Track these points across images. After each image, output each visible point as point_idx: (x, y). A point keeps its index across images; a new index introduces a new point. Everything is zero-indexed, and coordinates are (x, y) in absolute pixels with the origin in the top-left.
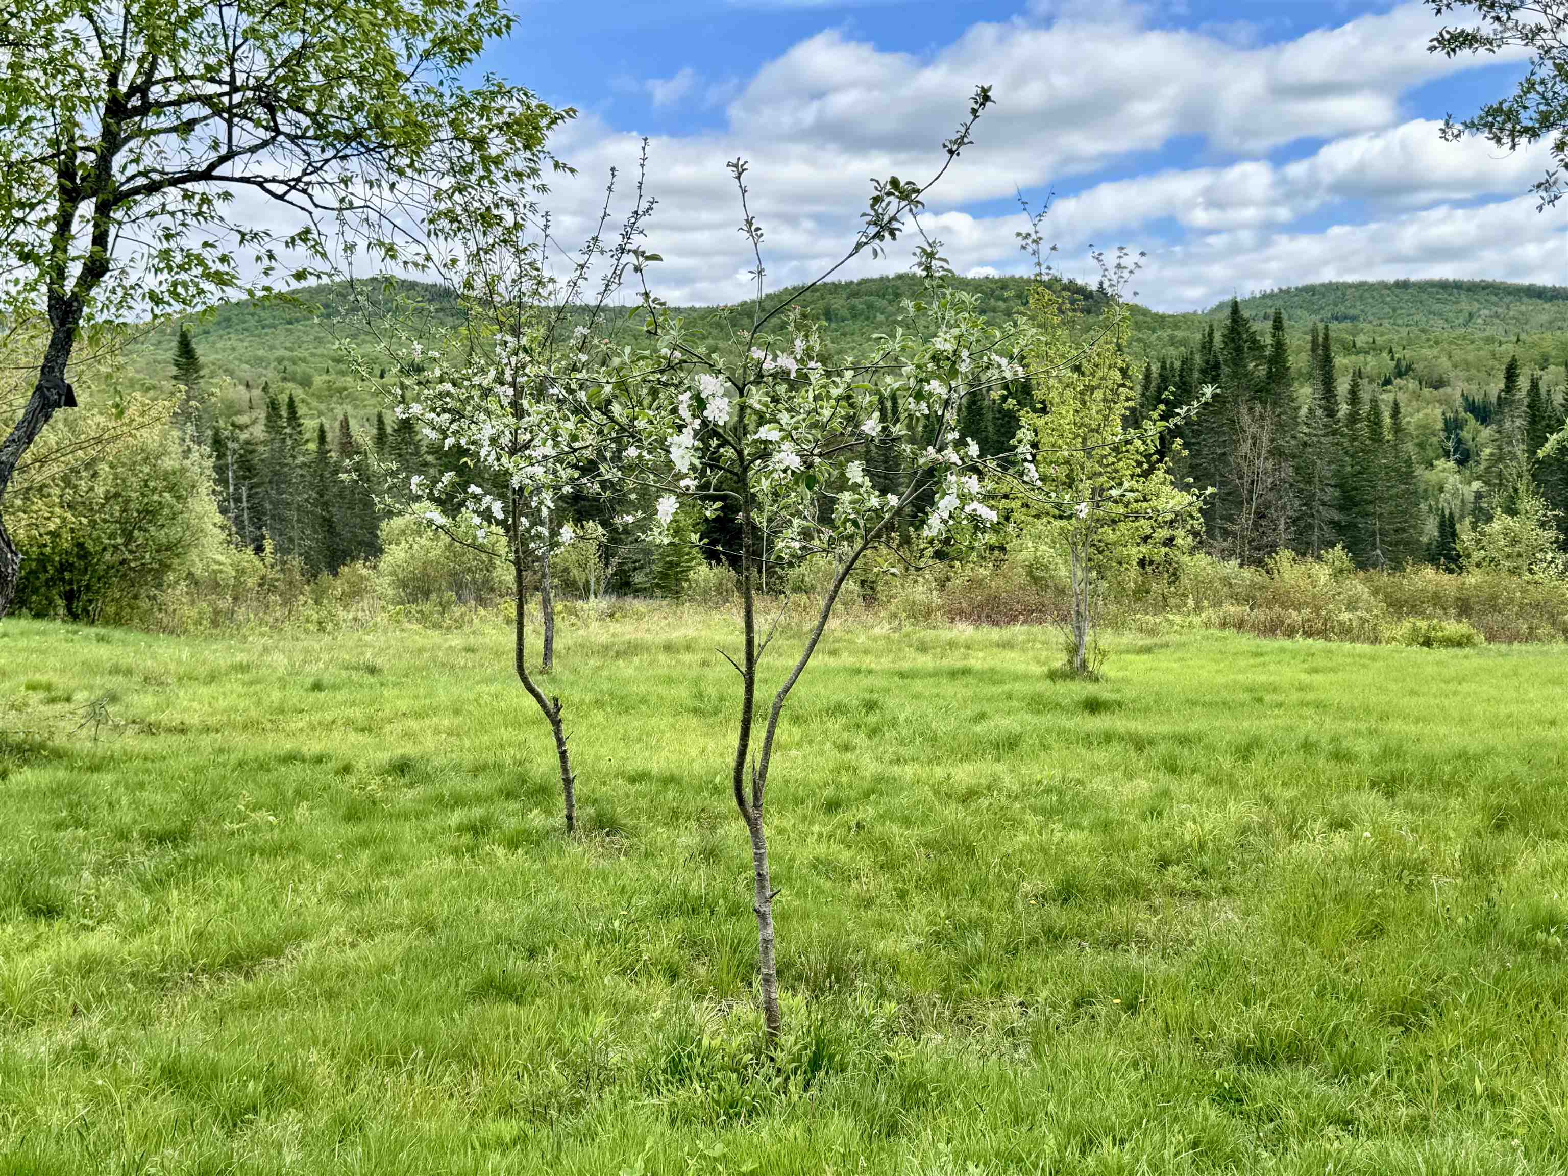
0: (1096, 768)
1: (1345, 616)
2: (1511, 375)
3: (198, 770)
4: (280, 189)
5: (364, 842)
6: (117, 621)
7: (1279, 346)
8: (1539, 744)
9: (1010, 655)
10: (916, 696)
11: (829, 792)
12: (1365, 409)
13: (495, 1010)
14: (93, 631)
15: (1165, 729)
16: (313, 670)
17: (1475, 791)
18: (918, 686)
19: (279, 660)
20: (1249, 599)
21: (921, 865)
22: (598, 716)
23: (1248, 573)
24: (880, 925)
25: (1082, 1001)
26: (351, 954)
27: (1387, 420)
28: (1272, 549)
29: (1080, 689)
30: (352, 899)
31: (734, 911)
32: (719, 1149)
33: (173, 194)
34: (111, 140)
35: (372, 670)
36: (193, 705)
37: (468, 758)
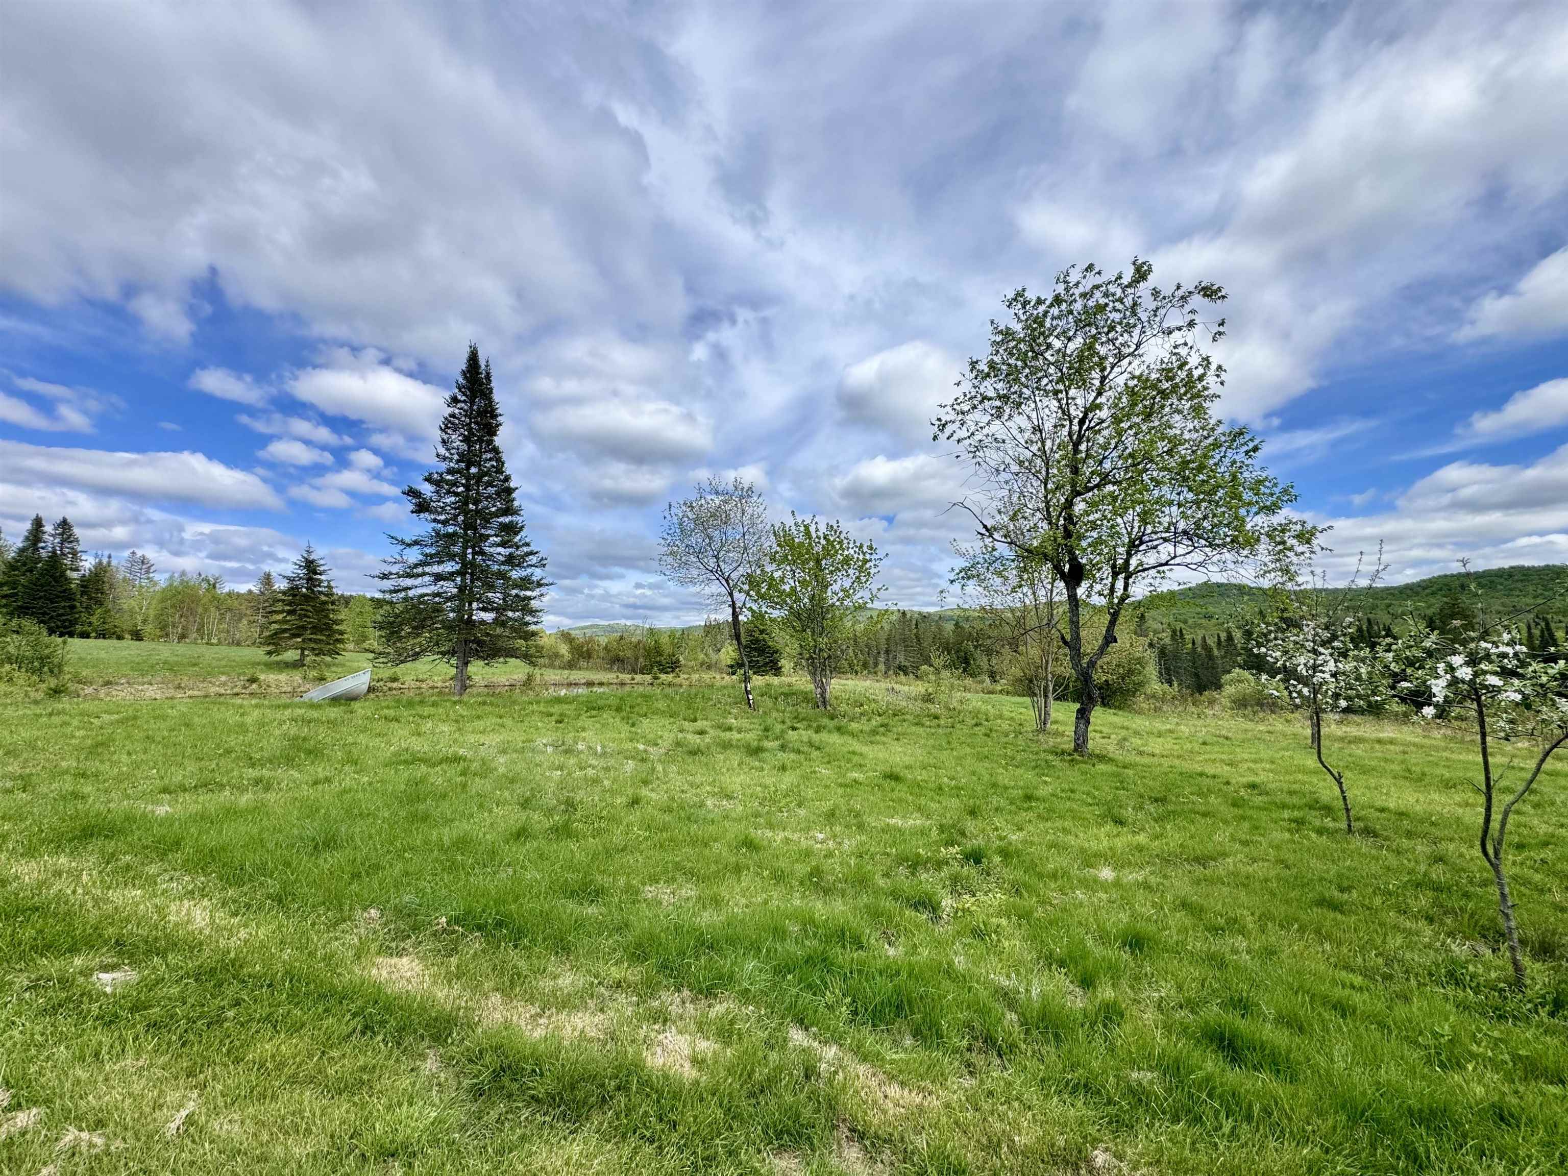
3: (1165, 774)
4: (1194, 567)
5: (1243, 818)
6: (1119, 708)
14: (1112, 711)
16: (1201, 735)
19: (1185, 729)
26: (1249, 869)
30: (1245, 843)
33: (1153, 572)
34: (1129, 555)
35: (1227, 738)
36: (1156, 745)
37: (1285, 787)
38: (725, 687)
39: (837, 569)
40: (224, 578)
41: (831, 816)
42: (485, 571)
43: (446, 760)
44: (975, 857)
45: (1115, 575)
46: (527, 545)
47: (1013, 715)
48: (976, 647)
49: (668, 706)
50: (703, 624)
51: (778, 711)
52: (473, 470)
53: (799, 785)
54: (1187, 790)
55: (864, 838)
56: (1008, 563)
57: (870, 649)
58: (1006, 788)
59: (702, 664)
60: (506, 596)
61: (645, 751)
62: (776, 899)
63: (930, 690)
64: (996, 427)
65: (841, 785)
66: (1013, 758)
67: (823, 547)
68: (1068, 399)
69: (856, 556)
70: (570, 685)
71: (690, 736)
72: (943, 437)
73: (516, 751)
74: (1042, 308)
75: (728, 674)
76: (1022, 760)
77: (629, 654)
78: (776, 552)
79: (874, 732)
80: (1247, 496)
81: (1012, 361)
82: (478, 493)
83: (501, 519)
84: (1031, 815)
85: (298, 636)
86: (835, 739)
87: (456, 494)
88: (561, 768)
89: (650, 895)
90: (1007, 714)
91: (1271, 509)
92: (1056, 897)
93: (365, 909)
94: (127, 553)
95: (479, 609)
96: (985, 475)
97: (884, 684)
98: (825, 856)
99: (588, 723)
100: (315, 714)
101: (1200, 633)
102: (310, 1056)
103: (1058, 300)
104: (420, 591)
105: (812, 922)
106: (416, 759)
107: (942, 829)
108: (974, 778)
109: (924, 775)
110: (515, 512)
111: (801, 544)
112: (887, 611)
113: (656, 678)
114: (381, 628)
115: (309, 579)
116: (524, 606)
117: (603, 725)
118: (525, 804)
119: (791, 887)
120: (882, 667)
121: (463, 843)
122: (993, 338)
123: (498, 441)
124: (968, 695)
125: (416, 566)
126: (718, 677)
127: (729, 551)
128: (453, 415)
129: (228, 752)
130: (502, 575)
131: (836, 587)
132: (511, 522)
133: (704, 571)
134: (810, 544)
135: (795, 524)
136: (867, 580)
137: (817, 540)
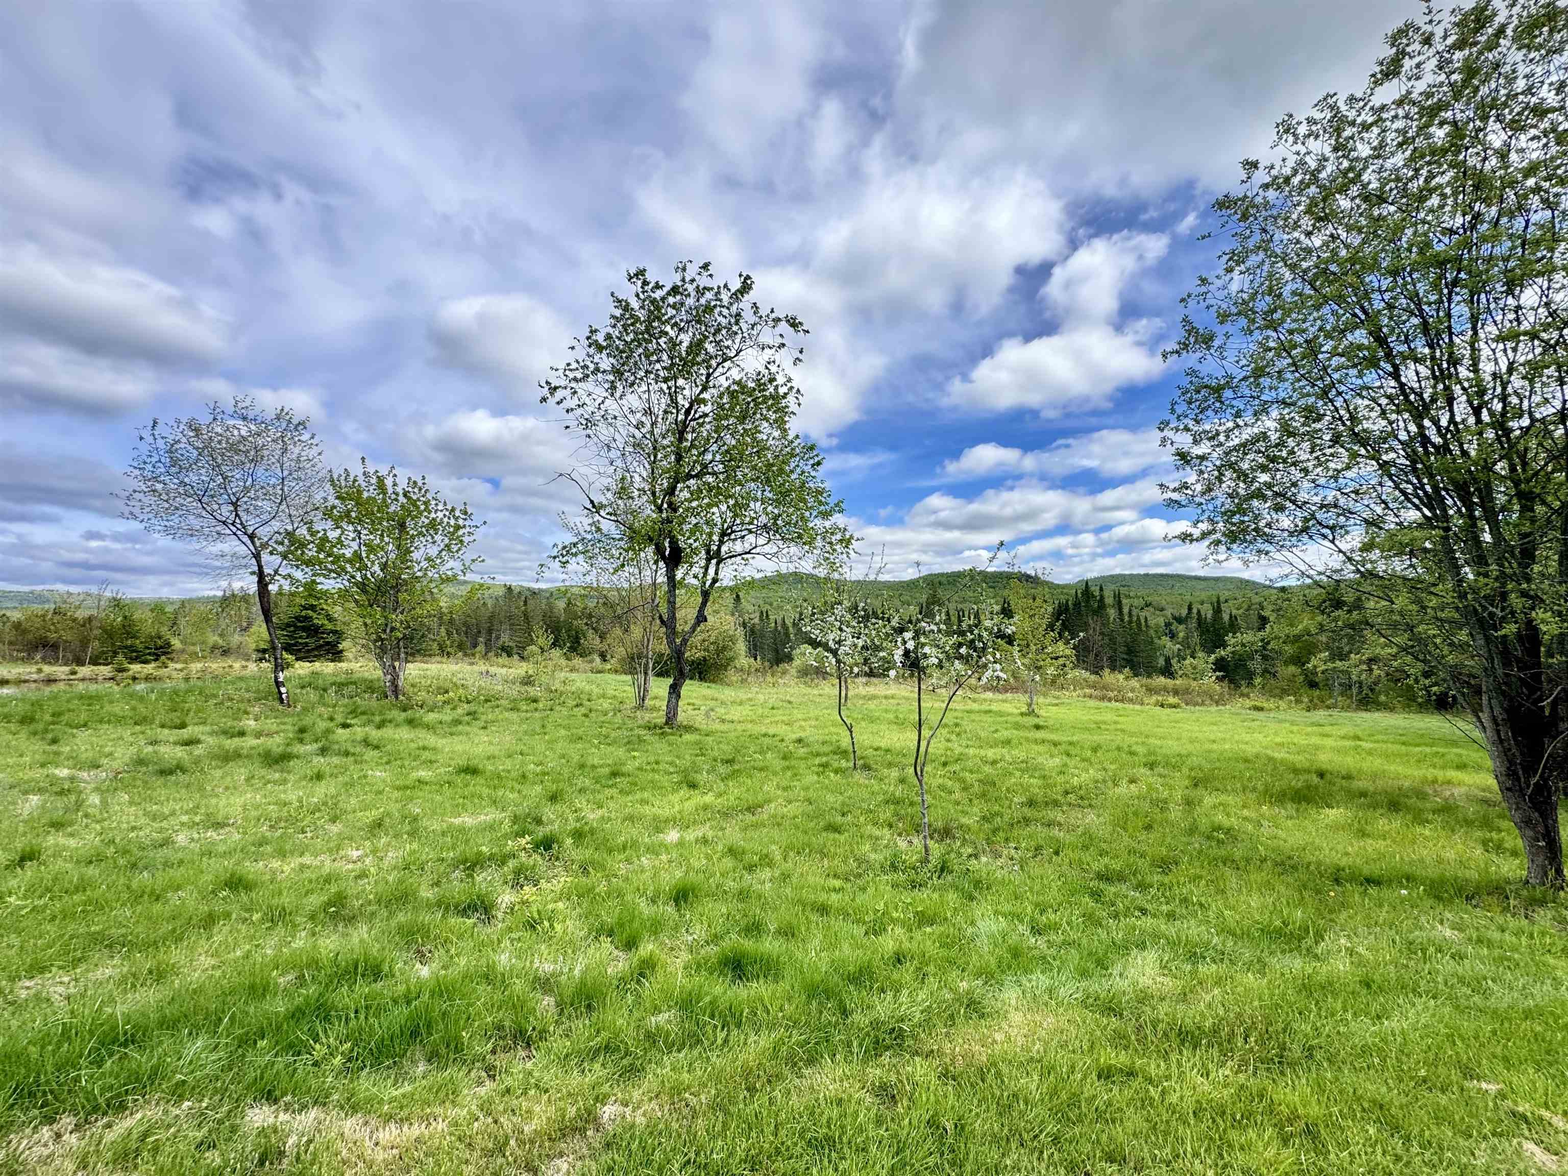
0: (1039, 754)
1: (1130, 695)
2: (1190, 608)
3: (738, 737)
4: (769, 557)
5: (788, 768)
6: (713, 681)
7: (1102, 597)
8: (1210, 751)
9: (1005, 705)
10: (973, 721)
11: (943, 759)
12: (1135, 619)
13: (832, 836)
15: (1065, 739)
16: (771, 702)
17: (1185, 770)
18: (973, 716)
19: (761, 697)
20: (1094, 687)
21: (977, 788)
22: (863, 724)
23: (1093, 677)
24: (963, 812)
25: (1038, 848)
26: (785, 810)
27: (1143, 621)
28: (1102, 668)
29: (1032, 720)
30: (785, 789)
31: (912, 804)
32: (909, 900)
33: (739, 559)
34: (721, 542)
35: (790, 702)
36: (736, 713)
37: (821, 738)
38: (244, 679)
39: (421, 533)
41: (376, 826)
44: (546, 844)
45: (709, 560)
47: (616, 693)
48: (588, 626)
49: (134, 709)
51: (325, 705)
53: (337, 796)
54: (752, 749)
56: (612, 541)
57: (468, 627)
58: (594, 767)
59: (212, 649)
61: (71, 778)
63: (530, 672)
65: (398, 788)
66: (606, 737)
67: (402, 506)
68: (676, 387)
69: (445, 520)
71: (166, 750)
74: (658, 294)
75: (251, 661)
76: (615, 738)
77: (67, 636)
78: (334, 507)
79: (457, 722)
80: (811, 501)
84: (614, 791)
90: (609, 692)
91: (826, 515)
92: (622, 869)
96: (594, 448)
97: (482, 666)
98: (356, 878)
101: (782, 613)
103: (675, 290)
107: (515, 819)
108: (563, 761)
109: (508, 764)
111: (371, 499)
112: (481, 585)
113: (122, 670)
119: (294, 926)
120: (481, 648)
122: (613, 310)
124: (574, 675)
126: (238, 665)
127: (256, 498)
131: (418, 555)
133: (214, 522)
134: (384, 500)
135: (364, 473)
136: (459, 549)
137: (393, 496)
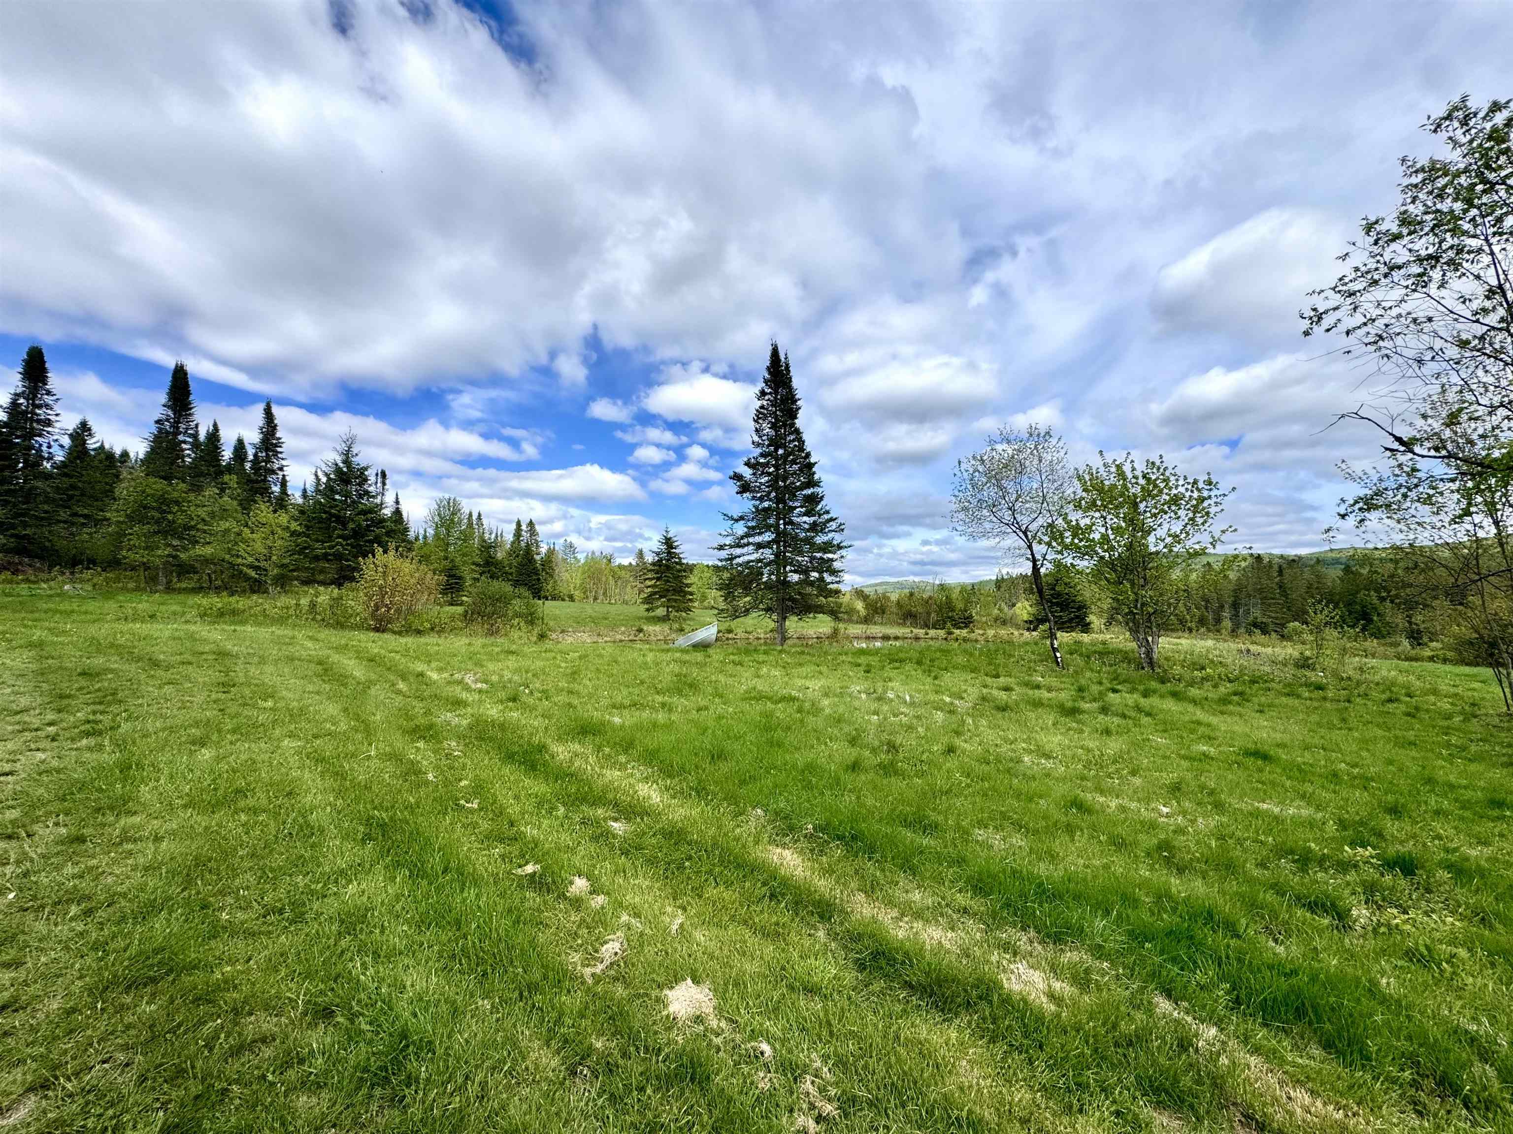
38: (1027, 644)
39: (1163, 511)
40: (616, 555)
41: (1176, 789)
42: (795, 538)
43: (783, 699)
44: (1404, 866)
46: (828, 512)
47: (1460, 690)
48: (1382, 599)
49: (968, 661)
50: (994, 578)
51: (1092, 670)
52: (781, 452)
53: (1129, 752)
55: (1225, 819)
56: (1441, 485)
57: (1207, 601)
58: (1453, 787)
59: (996, 620)
60: (812, 558)
61: (952, 704)
62: (1119, 865)
64: (1418, 304)
65: (1185, 758)
67: (1143, 488)
69: (1188, 494)
70: (868, 638)
71: (995, 692)
72: (1318, 330)
73: (835, 695)
75: (1028, 629)
76: (1480, 753)
77: (921, 609)
78: (1082, 498)
79: (1224, 701)
81: (1444, 206)
82: (785, 471)
83: (805, 492)
84: (1503, 827)
85: (664, 597)
86: (1169, 704)
87: (769, 474)
88: (876, 713)
89: (980, 838)
90: (1443, 688)
93: (753, 809)
94: (562, 541)
95: (791, 571)
96: (1397, 370)
97: (1234, 645)
98: (1175, 832)
99: (893, 674)
100: (687, 657)
102: (742, 906)
104: (747, 558)
105: (1170, 897)
106: (761, 697)
107: (1342, 824)
108: (1393, 768)
109: (1308, 757)
110: (816, 484)
111: (1113, 486)
113: (950, 633)
114: (720, 589)
115: (669, 553)
116: (826, 566)
117: (907, 677)
118: (853, 741)
119: (1135, 856)
120: (1227, 624)
121: (811, 768)
122: (1406, 181)
123: (799, 423)
124: (1374, 662)
125: (742, 538)
126: (1016, 633)
127: (1027, 502)
128: (762, 407)
129: (642, 682)
130: (808, 541)
131: (1161, 532)
132: (813, 493)
133: (998, 524)
134: (1124, 486)
135: (1104, 464)
136: (1205, 522)
137: (1134, 481)
